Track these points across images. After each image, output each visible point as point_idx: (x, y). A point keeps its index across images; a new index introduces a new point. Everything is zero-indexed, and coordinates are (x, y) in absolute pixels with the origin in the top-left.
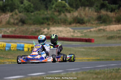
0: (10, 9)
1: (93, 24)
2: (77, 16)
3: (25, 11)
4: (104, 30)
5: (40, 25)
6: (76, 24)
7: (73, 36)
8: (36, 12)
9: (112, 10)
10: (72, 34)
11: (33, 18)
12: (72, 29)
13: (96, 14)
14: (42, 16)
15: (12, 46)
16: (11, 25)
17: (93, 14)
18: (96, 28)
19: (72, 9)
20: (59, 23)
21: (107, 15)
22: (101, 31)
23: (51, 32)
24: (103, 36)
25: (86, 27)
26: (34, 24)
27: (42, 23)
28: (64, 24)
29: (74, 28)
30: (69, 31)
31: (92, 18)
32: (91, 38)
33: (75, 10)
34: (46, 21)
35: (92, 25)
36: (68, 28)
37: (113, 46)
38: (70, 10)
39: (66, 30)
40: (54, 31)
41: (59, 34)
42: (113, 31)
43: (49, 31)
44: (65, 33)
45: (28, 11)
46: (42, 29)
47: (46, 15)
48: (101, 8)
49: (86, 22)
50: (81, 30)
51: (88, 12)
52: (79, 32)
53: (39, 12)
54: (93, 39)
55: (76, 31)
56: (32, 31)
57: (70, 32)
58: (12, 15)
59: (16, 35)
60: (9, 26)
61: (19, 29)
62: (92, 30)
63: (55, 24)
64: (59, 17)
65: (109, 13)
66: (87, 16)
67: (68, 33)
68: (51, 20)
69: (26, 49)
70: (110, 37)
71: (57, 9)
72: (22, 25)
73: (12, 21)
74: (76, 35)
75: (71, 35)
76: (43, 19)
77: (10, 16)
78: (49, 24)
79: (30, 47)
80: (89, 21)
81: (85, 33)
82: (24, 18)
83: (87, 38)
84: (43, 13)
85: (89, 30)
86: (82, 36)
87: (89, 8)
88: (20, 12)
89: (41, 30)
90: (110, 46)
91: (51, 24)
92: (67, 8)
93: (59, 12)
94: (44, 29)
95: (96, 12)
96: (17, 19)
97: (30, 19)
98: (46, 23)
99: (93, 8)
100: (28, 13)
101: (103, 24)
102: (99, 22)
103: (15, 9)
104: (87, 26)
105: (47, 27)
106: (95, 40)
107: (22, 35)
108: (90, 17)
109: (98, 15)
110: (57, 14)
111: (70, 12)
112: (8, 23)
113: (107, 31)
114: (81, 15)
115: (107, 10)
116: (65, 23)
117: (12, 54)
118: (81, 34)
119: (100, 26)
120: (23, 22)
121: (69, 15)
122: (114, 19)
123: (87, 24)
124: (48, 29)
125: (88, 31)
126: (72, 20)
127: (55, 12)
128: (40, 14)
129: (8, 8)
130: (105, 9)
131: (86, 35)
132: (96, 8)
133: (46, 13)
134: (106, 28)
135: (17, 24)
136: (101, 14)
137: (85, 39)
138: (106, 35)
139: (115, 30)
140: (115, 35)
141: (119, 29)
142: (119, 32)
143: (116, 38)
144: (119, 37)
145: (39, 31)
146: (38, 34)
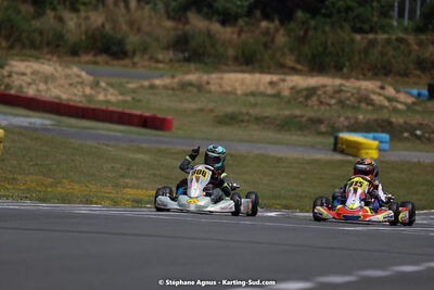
1: (157, 61)
2: (103, 26)
4: (200, 88)
6: (95, 55)
7: (90, 98)
10: (88, 91)
12: (88, 73)
13: (170, 24)
20: (33, 46)
21: (209, 34)
22: (190, 88)
23: (10, 75)
24: (201, 110)
28: (52, 53)
29: (91, 67)
30: (78, 80)
31: (157, 40)
32: (160, 115)
35: (153, 64)
37: (243, 149)
39: (67, 77)
40: (23, 74)
41: (42, 86)
42: (233, 92)
43: (5, 71)
44: (61, 86)
49: (134, 53)
50: (115, 80)
52: (111, 85)
54: (169, 117)
55: (103, 84)
62: (158, 82)
63: (18, 46)
64: (37, 24)
65: (216, 27)
66: (139, 30)
67: (71, 85)
70: (226, 116)
74: (101, 97)
75: (85, 96)
80: (145, 49)
81: (134, 91)
83: (147, 113)
85: (146, 83)
86: (125, 102)
90: (233, 152)
93: (37, 3)
95: (169, 17)
101: (192, 66)
102: (180, 56)
108: (149, 34)
109: (175, 29)
111: (75, 10)
113: (210, 92)
114: (115, 25)
115: (209, 17)
116: (58, 46)
118: (122, 94)
119: (187, 73)
121: (71, 21)
122: (231, 52)
123: (136, 59)
124: (1, 66)
125: (143, 87)
131: (139, 101)
132: (173, 4)
136: (187, 28)
137: (141, 117)
138: (211, 105)
139: (239, 92)
140: (244, 110)
141: (253, 88)
142: (252, 99)
143: (248, 121)
144: (259, 120)
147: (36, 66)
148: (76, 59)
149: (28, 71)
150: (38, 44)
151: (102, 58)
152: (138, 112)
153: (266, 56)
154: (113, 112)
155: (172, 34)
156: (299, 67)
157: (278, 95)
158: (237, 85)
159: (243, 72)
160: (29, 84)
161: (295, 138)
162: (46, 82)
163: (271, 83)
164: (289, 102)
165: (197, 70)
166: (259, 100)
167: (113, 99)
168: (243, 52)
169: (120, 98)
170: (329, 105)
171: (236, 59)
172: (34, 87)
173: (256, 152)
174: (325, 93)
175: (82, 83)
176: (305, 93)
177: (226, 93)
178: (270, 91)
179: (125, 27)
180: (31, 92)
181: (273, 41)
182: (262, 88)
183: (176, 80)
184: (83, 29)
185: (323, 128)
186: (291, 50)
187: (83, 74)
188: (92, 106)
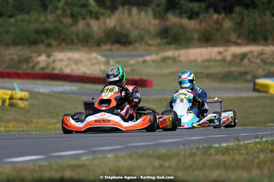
1: (150, 45)
2: (115, 27)
4: (174, 60)
5: (30, 46)
6: (111, 45)
7: (104, 71)
9: (193, 15)
10: (103, 67)
11: (12, 29)
12: (103, 56)
13: (157, 22)
14: (34, 26)
17: (150, 23)
18: (157, 54)
19: (102, 10)
20: (72, 43)
22: (168, 60)
23: (54, 61)
24: (173, 73)
25: (134, 53)
26: (16, 45)
27: (35, 43)
28: (84, 46)
30: (96, 61)
31: (149, 32)
32: (145, 78)
33: (108, 12)
34: (43, 37)
35: (147, 48)
36: (94, 55)
38: (98, 12)
39: (89, 60)
40: (62, 60)
41: (74, 67)
42: (195, 61)
43: (51, 60)
44: (86, 66)
45: (2, 15)
46: (35, 55)
47: (43, 23)
48: (167, 11)
49: (135, 41)
50: (122, 60)
52: (118, 63)
53: (26, 17)
54: (150, 78)
55: (112, 62)
56: (12, 59)
57: (99, 63)
62: (148, 58)
63: (63, 44)
64: (74, 29)
66: (137, 27)
67: (93, 65)
75: (101, 70)
76: (37, 32)
78: (49, 45)
79: (8, 97)
80: (141, 39)
81: (133, 65)
83: (136, 77)
84: (37, 19)
85: (141, 60)
87: (141, 10)
89: (31, 57)
91: (54, 43)
92: (91, 8)
93: (74, 16)
94: (39, 55)
95: (155, 17)
97: (7, 32)
98: (43, 42)
99: (150, 10)
100: (2, 19)
101: (172, 46)
102: (164, 41)
104: (136, 49)
105: (45, 52)
106: (155, 82)
108: (144, 29)
109: (160, 24)
110: (67, 21)
111: (97, 18)
113: (180, 62)
114: (122, 25)
115: (180, 15)
116: (87, 42)
119: (165, 51)
121: (95, 26)
122: (196, 36)
123: (137, 45)
124: (49, 56)
125: (138, 62)
126: (103, 35)
128: (29, 22)
130: (178, 11)
132: (158, 9)
133: (42, 19)
134: (179, 56)
136: (167, 23)
139: (199, 60)
141: (208, 57)
142: (207, 64)
144: (208, 76)
145: (27, 60)
146: (24, 68)
147: (70, 55)
149: (65, 58)
150: (75, 41)
153: (218, 36)
155: (158, 27)
156: (239, 41)
157: (224, 60)
158: (197, 56)
159: (201, 47)
161: (230, 85)
162: (76, 64)
163: (220, 53)
164: (230, 63)
166: (211, 64)
168: (204, 35)
170: (256, 63)
171: (199, 40)
172: (69, 68)
174: (253, 56)
176: (240, 57)
177: (191, 61)
178: (219, 58)
180: (67, 71)
181: (222, 25)
182: (213, 56)
183: (159, 56)
185: (249, 77)
186: (234, 31)
187: (100, 58)
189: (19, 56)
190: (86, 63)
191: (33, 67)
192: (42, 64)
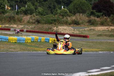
0: (30, 13)
1: (85, 25)
2: (75, 19)
3: (40, 15)
4: (94, 30)
5: (50, 24)
6: (74, 25)
7: (73, 33)
8: (47, 16)
9: (98, 17)
10: (73, 31)
11: (45, 19)
13: (87, 18)
14: (51, 18)
15: (42, 39)
16: (30, 23)
17: (85, 19)
19: (71, 14)
20: (62, 24)
21: (95, 19)
22: (92, 30)
23: (58, 29)
24: (94, 34)
26: (46, 24)
27: (51, 23)
28: (66, 25)
29: (73, 27)
31: (85, 21)
32: (87, 35)
33: (73, 15)
34: (54, 22)
35: (84, 26)
36: (70, 28)
37: (103, 41)
38: (70, 15)
39: (69, 29)
40: (61, 29)
41: (64, 31)
42: (100, 30)
44: (68, 31)
45: (42, 15)
46: (53, 27)
47: (54, 17)
48: (91, 15)
49: (81, 24)
50: (78, 29)
51: (82, 17)
54: (88, 35)
55: (75, 30)
56: (46, 28)
58: (31, 17)
59: (35, 30)
60: (29, 24)
61: (37, 27)
62: (86, 29)
63: (59, 24)
64: (63, 20)
65: (96, 18)
66: (81, 20)
67: (70, 30)
68: (57, 21)
69: (50, 42)
70: (99, 35)
71: (61, 14)
72: (37, 24)
73: (31, 21)
74: (75, 32)
75: (72, 32)
76: (52, 20)
77: (30, 17)
78: (55, 24)
79: (53, 40)
80: (83, 23)
81: (81, 31)
82: (39, 19)
84: (52, 16)
85: (83, 29)
86: (80, 33)
87: (83, 15)
88: (37, 15)
90: (101, 41)
91: (57, 24)
92: (68, 13)
93: (63, 16)
95: (87, 17)
96: (34, 20)
97: (43, 20)
99: (85, 15)
100: (42, 16)
101: (92, 26)
102: (89, 24)
103: (33, 13)
104: (81, 26)
105: (55, 26)
106: (90, 36)
107: (40, 31)
108: (83, 20)
109: (88, 19)
110: (61, 17)
111: (70, 17)
112: (29, 22)
113: (95, 30)
114: (77, 19)
115: (95, 16)
116: (67, 23)
117: (43, 44)
118: (79, 31)
119: (91, 27)
120: (38, 22)
121: (69, 19)
122: (99, 23)
123: (81, 25)
124: (57, 28)
125: (83, 30)
127: (60, 16)
128: (50, 17)
129: (29, 12)
130: (94, 15)
131: (82, 33)
132: (88, 14)
134: (95, 29)
135: (34, 23)
136: (91, 19)
137: (83, 36)
138: (96, 33)
139: (101, 30)
140: (102, 33)
141: (104, 29)
142: (104, 31)
143: (103, 35)
144: (105, 35)
145: (51, 29)
146: (50, 31)
147: (63, 27)
148: (70, 26)
149: (62, 28)
150: (63, 23)
151: (75, 25)
152: (82, 35)
153: (106, 23)
154: (78, 35)
155: (88, 20)
156: (112, 25)
158: (101, 29)
159: (101, 26)
160: (62, 31)
162: (65, 30)
163: (107, 28)
164: (111, 32)
165: (93, 26)
166: (105, 31)
167: (77, 33)
168: (101, 23)
169: (79, 32)
171: (100, 24)
172: (63, 31)
173: (105, 41)
175: (72, 30)
178: (107, 30)
179: (79, 19)
181: (107, 20)
182: (105, 29)
183: (89, 28)
184: (71, 20)
186: (111, 22)
187: (72, 28)
188: (74, 34)
189: (49, 27)
190: (68, 30)
191: (52, 31)
192: (55, 30)
